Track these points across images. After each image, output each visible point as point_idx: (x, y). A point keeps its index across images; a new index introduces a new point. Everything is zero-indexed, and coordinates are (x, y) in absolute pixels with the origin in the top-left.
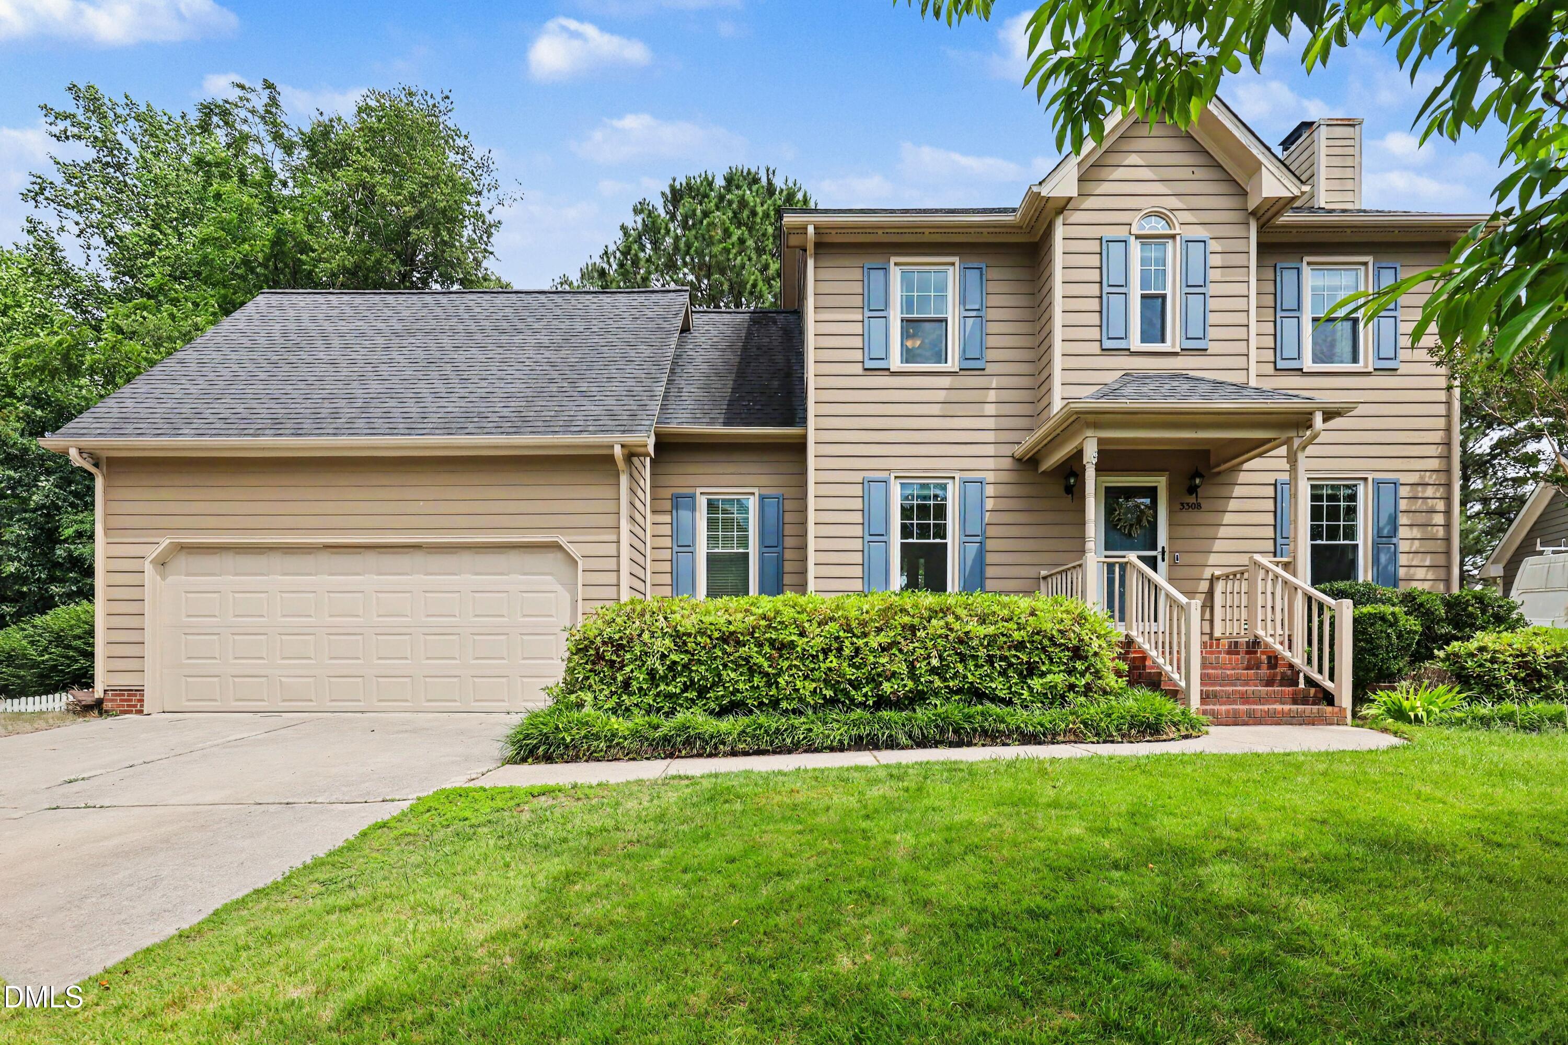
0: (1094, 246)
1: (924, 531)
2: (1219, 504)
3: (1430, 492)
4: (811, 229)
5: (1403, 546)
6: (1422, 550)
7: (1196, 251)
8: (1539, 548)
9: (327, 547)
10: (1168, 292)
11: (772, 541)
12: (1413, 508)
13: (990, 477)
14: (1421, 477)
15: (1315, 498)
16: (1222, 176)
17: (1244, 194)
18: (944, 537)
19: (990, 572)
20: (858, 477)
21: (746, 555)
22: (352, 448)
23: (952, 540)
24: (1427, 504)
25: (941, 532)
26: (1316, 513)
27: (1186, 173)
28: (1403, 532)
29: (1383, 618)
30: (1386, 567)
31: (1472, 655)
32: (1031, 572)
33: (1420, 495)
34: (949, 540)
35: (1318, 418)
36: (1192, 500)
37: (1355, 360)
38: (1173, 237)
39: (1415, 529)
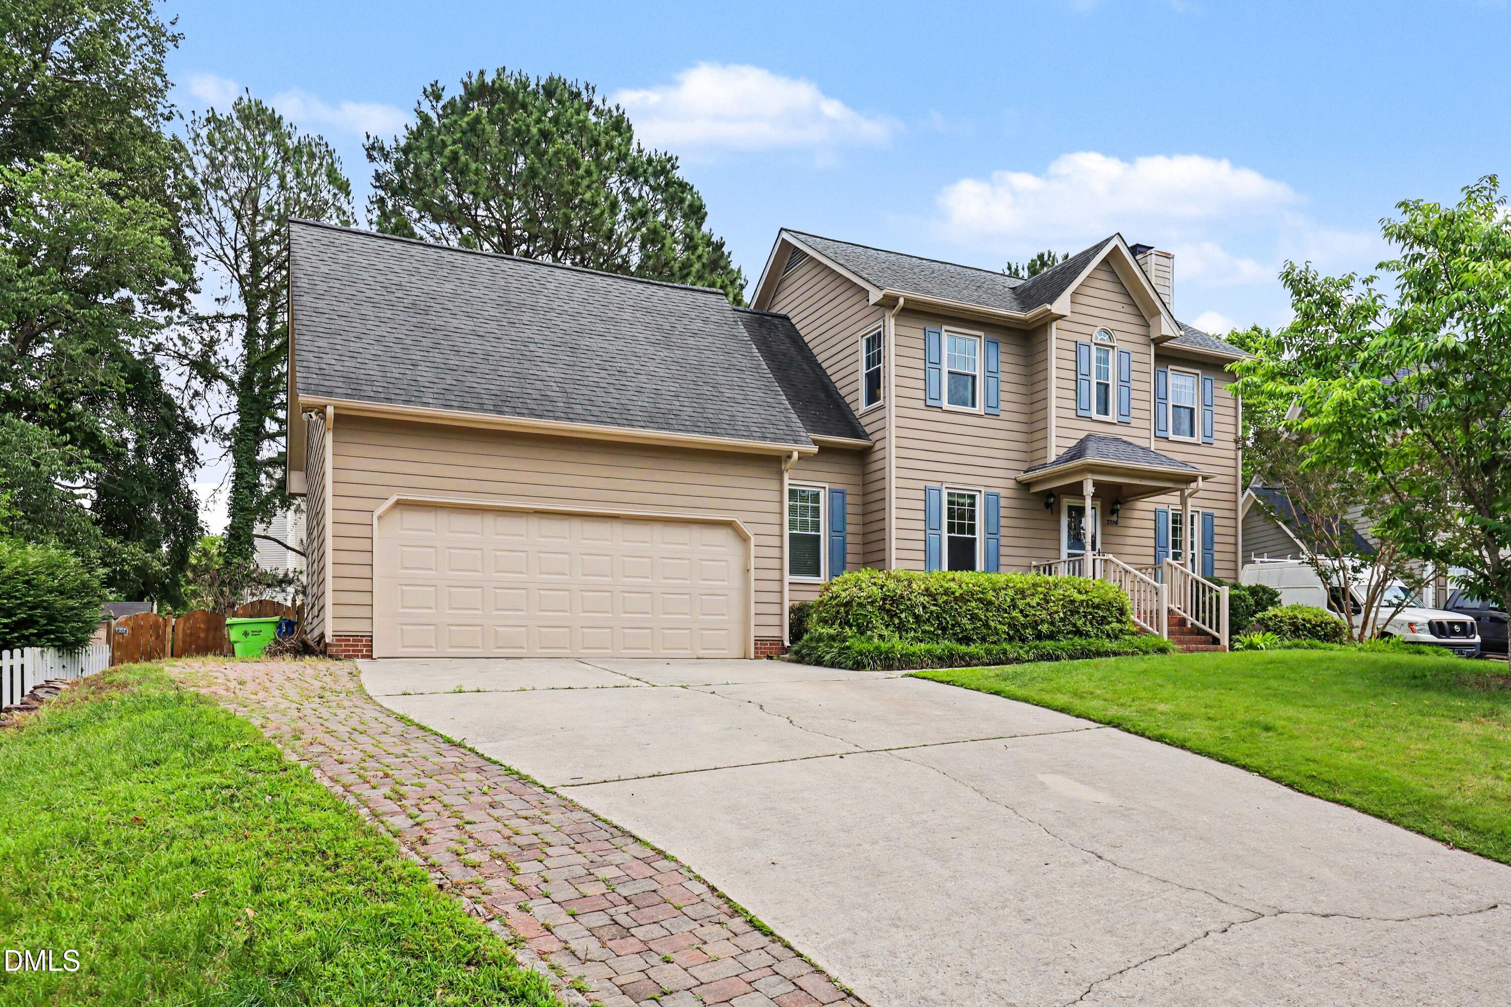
0: (1072, 346)
1: (961, 529)
2: (1127, 522)
3: (1228, 522)
4: (901, 301)
5: (1216, 556)
6: (1225, 559)
7: (1125, 357)
8: (1253, 558)
10: (1110, 382)
11: (838, 527)
12: (1220, 532)
13: (1003, 493)
14: (1224, 513)
16: (1137, 313)
17: (1148, 326)
18: (974, 534)
19: (1003, 560)
20: (921, 485)
21: (819, 536)
22: (573, 431)
23: (980, 535)
25: (972, 529)
26: (1174, 532)
27: (1119, 307)
28: (1216, 547)
29: (1240, 597)
31: (1271, 619)
32: (1025, 562)
33: (1223, 524)
34: (977, 536)
35: (1200, 478)
36: (1114, 518)
37: (1192, 435)
38: (1113, 347)
39: (1221, 546)
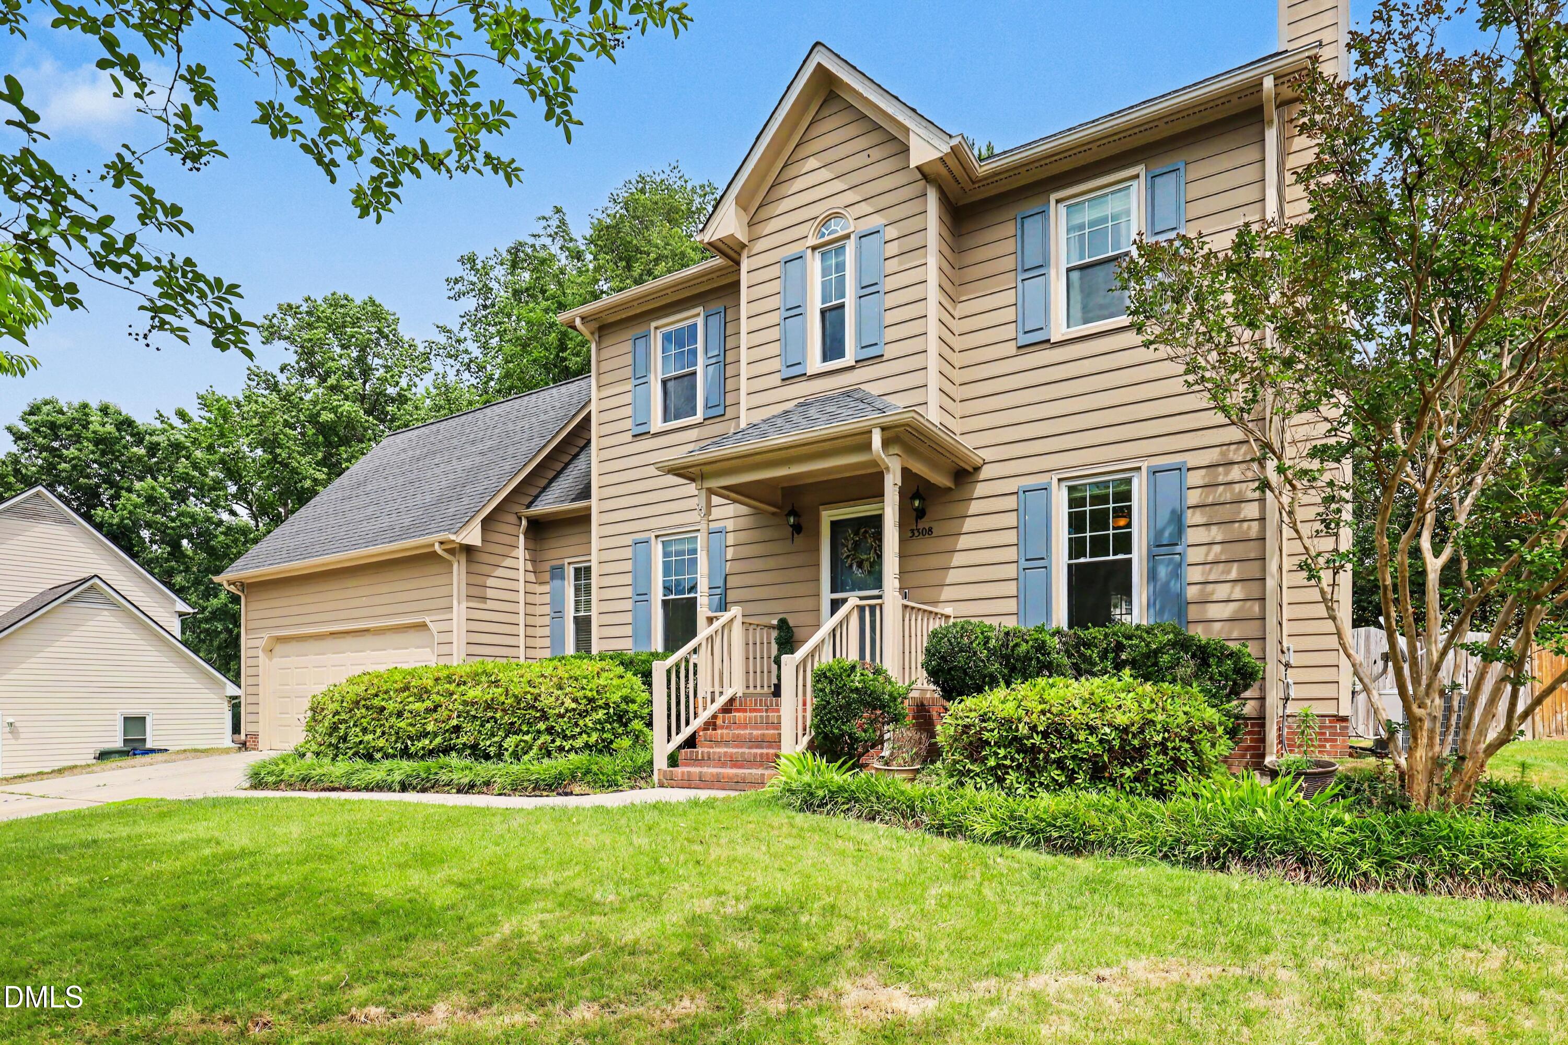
1: (681, 588)
2: (950, 526)
3: (1235, 473)
5: (1194, 555)
6: (1223, 558)
9: (332, 634)
10: (847, 299)
12: (1210, 500)
14: (1223, 454)
15: (1072, 503)
18: (695, 591)
24: (1232, 491)
25: (693, 585)
26: (1076, 522)
28: (1192, 536)
30: (1167, 583)
33: (1221, 479)
36: (925, 524)
38: (849, 236)
39: (1214, 529)
